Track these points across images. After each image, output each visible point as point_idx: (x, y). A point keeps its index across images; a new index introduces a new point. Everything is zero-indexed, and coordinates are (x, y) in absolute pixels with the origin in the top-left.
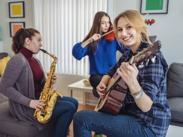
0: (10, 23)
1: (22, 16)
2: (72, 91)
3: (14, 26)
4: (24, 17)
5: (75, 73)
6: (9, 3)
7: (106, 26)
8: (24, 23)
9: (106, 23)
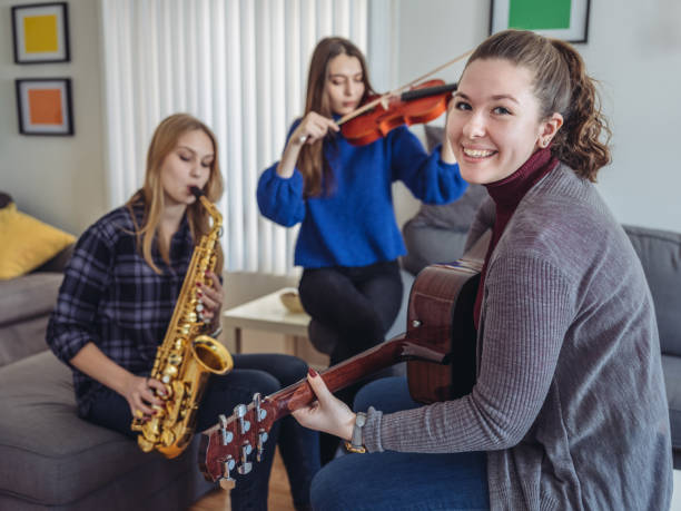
0: (18, 83)
1: (60, 54)
2: (238, 332)
3: (32, 93)
4: (68, 58)
5: (254, 267)
6: (14, 9)
7: (347, 93)
8: (68, 83)
9: (346, 82)
